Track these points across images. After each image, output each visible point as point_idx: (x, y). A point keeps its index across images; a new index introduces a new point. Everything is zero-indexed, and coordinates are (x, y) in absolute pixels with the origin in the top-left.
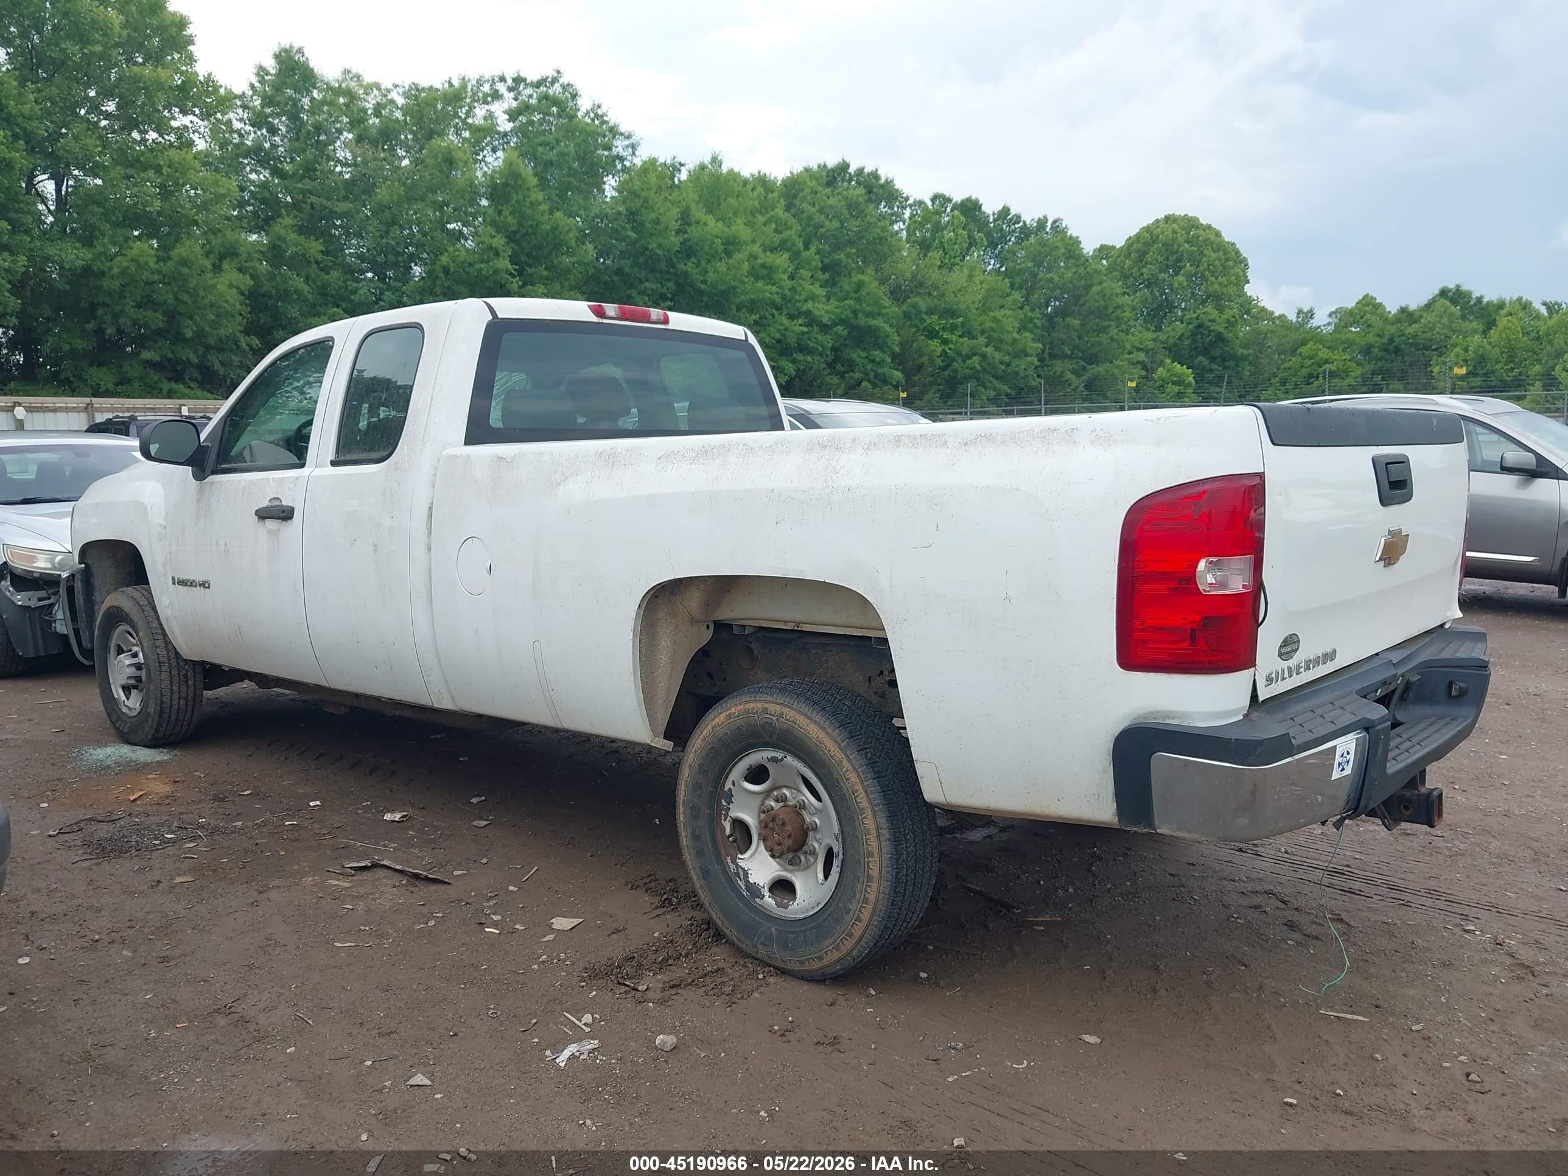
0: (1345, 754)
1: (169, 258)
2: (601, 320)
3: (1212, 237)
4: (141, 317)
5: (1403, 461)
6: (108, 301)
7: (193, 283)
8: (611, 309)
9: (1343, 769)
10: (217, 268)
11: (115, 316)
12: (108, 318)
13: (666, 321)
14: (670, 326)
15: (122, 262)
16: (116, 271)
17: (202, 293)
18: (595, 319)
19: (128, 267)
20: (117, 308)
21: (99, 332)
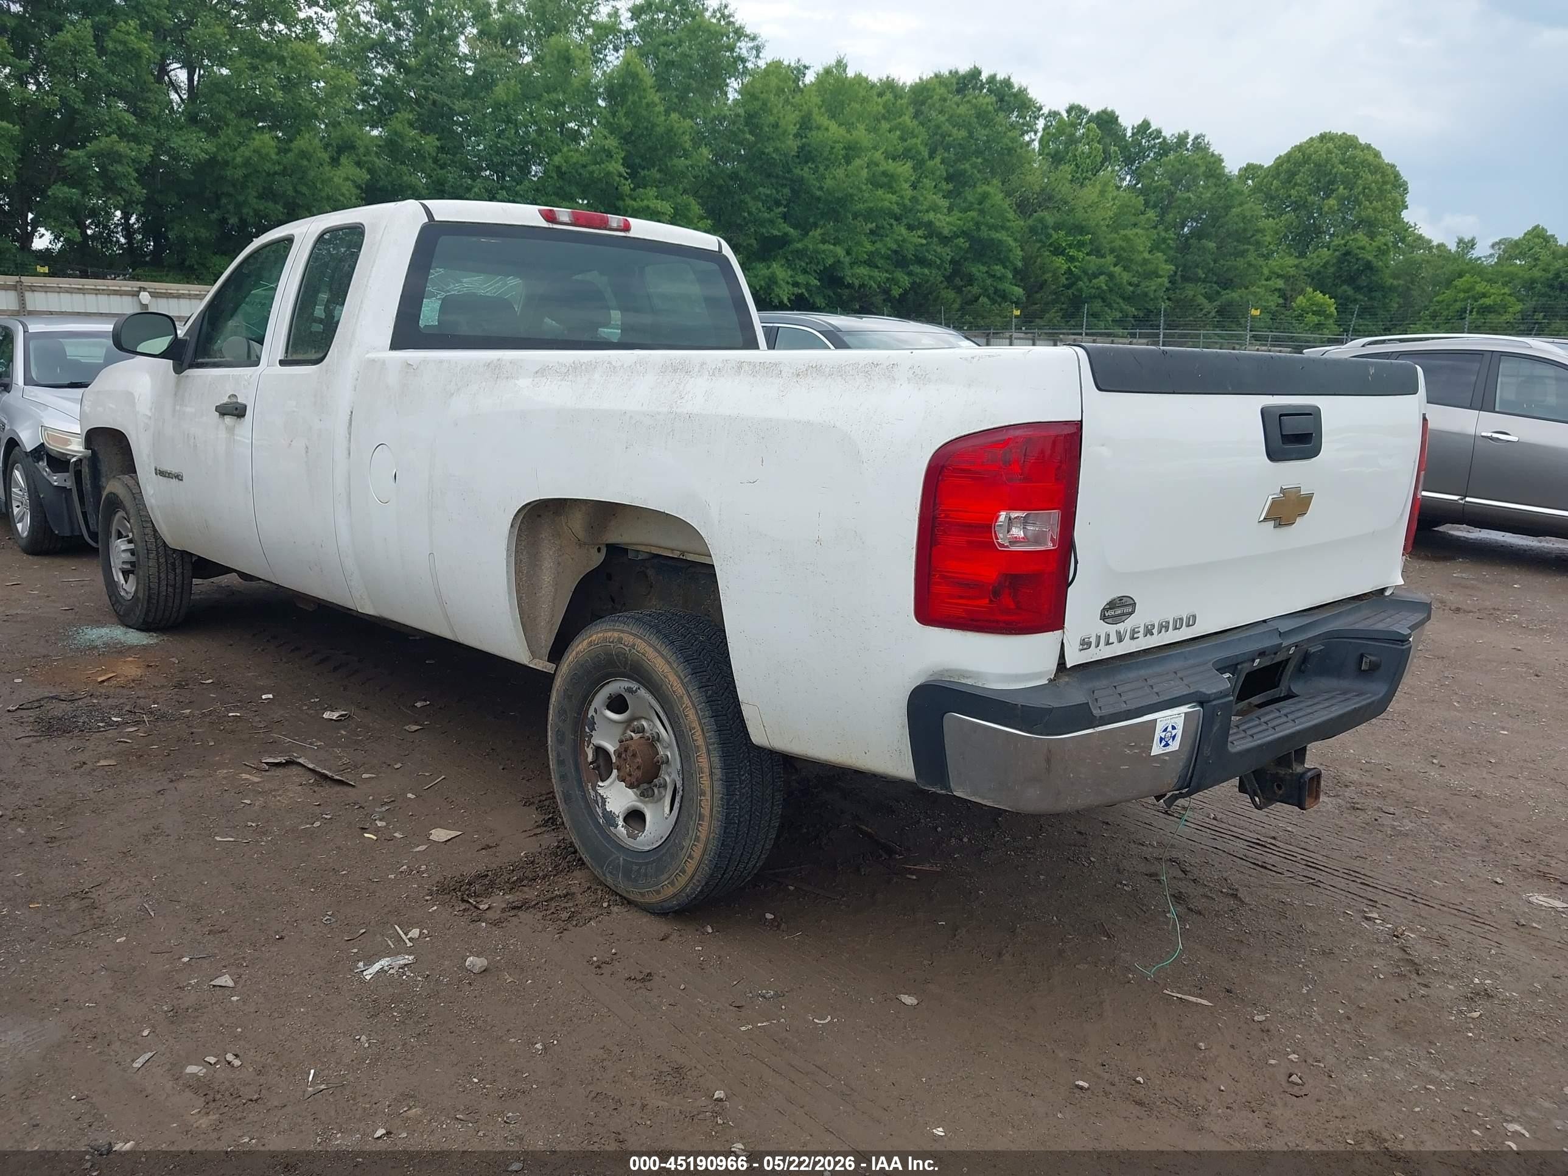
0: (1170, 729)
1: (290, 150)
2: (551, 225)
3: (1371, 158)
4: (262, 208)
5: (1314, 414)
6: (231, 190)
7: (312, 174)
8: (564, 214)
9: (1167, 745)
10: (335, 161)
11: (239, 206)
12: (231, 207)
13: (627, 228)
14: (631, 234)
15: (245, 152)
16: (239, 160)
17: (319, 185)
18: (544, 224)
19: (250, 158)
20: (241, 198)
21: (223, 221)
